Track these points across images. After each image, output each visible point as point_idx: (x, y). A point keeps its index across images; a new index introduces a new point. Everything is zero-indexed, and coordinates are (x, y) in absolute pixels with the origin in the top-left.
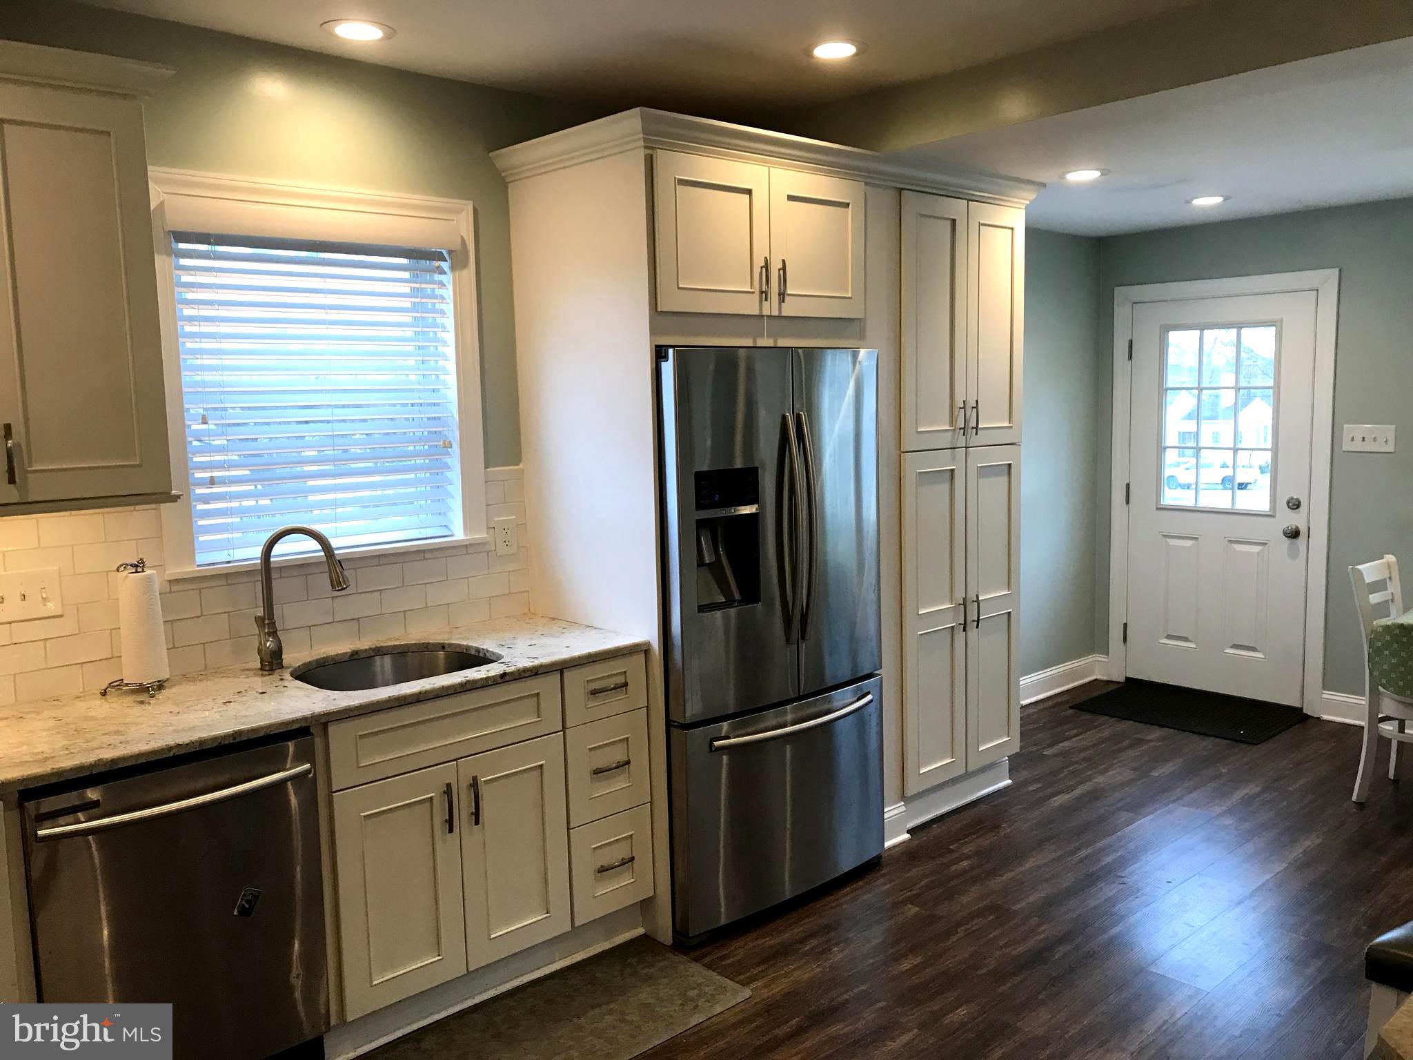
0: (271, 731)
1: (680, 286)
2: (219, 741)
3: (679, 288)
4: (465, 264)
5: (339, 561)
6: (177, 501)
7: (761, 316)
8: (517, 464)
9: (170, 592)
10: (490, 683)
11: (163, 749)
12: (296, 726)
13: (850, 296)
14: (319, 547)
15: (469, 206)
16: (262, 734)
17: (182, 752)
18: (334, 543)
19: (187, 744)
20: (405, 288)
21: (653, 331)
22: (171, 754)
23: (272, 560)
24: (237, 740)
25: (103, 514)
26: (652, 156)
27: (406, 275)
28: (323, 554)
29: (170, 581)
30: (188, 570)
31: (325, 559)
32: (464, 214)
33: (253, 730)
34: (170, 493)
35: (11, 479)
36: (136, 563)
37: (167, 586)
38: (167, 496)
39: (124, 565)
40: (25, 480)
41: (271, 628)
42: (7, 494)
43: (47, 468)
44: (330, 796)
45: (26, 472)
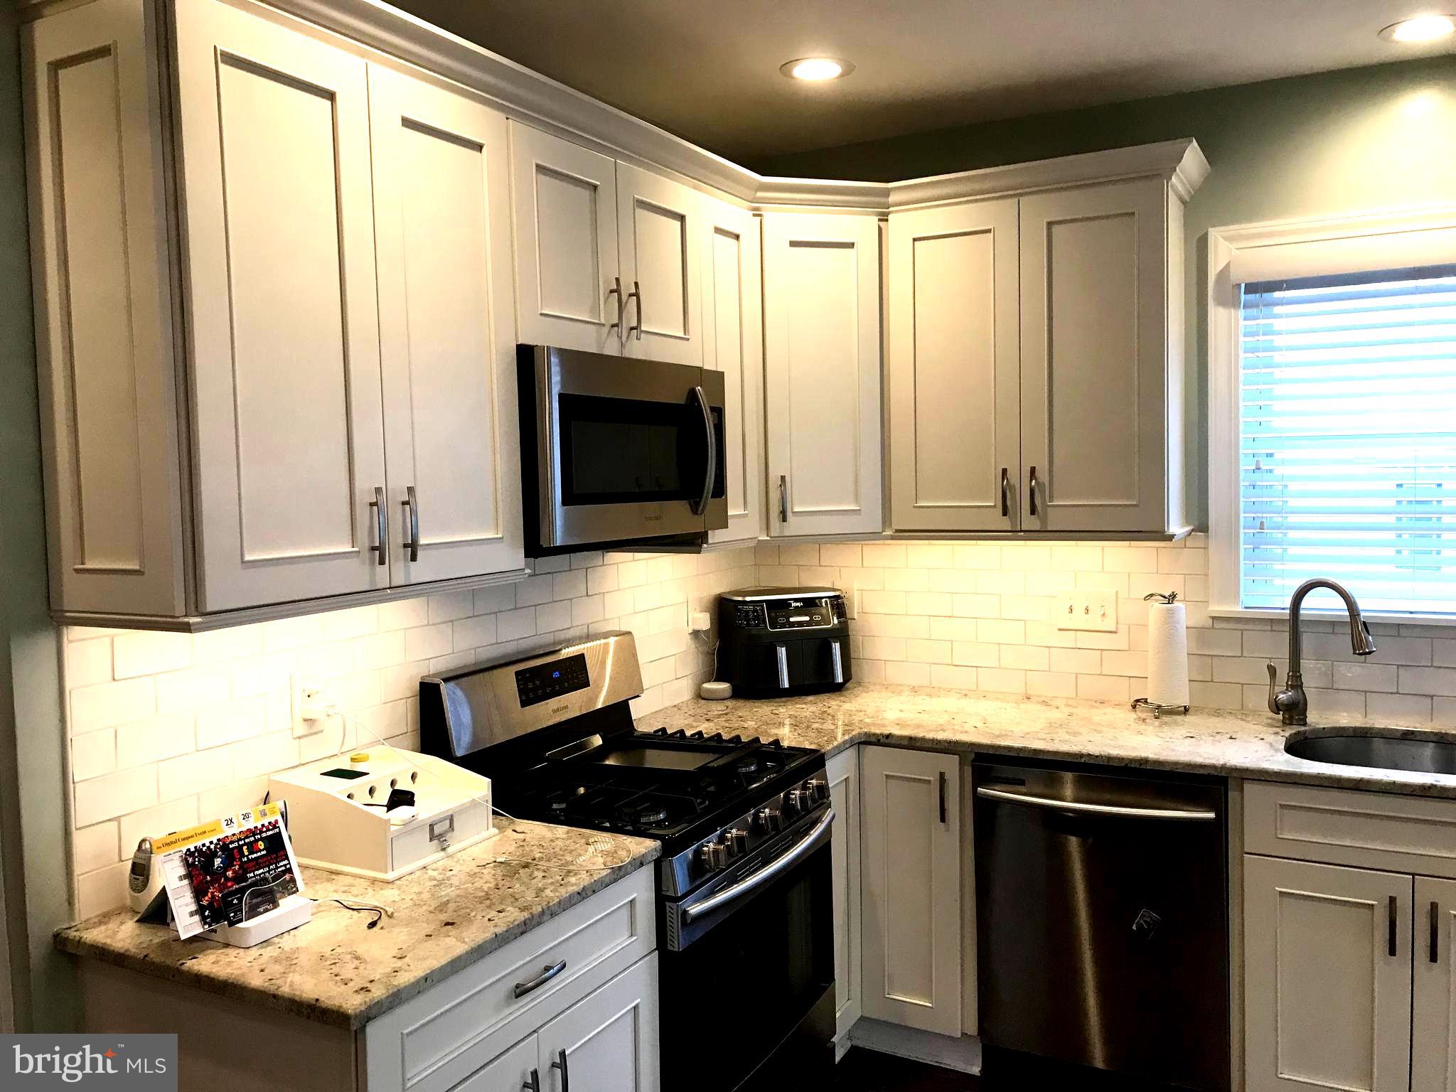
0: (1177, 769)
2: (1127, 762)
5: (1364, 623)
6: (1172, 540)
9: (1213, 627)
11: (1076, 754)
14: (1346, 608)
16: (1167, 769)
17: (1092, 761)
18: (1362, 605)
19: (1097, 756)
22: (1083, 760)
23: (1301, 612)
24: (1143, 767)
25: (1157, 548)
28: (1348, 614)
29: (1213, 618)
30: (1236, 609)
31: (1349, 620)
34: (1165, 531)
35: (1033, 511)
36: (1167, 595)
37: (1210, 621)
38: (1160, 535)
39: (1152, 595)
40: (1045, 513)
41: (1295, 681)
42: (1030, 522)
43: (1062, 503)
44: (1242, 857)
45: (1045, 507)
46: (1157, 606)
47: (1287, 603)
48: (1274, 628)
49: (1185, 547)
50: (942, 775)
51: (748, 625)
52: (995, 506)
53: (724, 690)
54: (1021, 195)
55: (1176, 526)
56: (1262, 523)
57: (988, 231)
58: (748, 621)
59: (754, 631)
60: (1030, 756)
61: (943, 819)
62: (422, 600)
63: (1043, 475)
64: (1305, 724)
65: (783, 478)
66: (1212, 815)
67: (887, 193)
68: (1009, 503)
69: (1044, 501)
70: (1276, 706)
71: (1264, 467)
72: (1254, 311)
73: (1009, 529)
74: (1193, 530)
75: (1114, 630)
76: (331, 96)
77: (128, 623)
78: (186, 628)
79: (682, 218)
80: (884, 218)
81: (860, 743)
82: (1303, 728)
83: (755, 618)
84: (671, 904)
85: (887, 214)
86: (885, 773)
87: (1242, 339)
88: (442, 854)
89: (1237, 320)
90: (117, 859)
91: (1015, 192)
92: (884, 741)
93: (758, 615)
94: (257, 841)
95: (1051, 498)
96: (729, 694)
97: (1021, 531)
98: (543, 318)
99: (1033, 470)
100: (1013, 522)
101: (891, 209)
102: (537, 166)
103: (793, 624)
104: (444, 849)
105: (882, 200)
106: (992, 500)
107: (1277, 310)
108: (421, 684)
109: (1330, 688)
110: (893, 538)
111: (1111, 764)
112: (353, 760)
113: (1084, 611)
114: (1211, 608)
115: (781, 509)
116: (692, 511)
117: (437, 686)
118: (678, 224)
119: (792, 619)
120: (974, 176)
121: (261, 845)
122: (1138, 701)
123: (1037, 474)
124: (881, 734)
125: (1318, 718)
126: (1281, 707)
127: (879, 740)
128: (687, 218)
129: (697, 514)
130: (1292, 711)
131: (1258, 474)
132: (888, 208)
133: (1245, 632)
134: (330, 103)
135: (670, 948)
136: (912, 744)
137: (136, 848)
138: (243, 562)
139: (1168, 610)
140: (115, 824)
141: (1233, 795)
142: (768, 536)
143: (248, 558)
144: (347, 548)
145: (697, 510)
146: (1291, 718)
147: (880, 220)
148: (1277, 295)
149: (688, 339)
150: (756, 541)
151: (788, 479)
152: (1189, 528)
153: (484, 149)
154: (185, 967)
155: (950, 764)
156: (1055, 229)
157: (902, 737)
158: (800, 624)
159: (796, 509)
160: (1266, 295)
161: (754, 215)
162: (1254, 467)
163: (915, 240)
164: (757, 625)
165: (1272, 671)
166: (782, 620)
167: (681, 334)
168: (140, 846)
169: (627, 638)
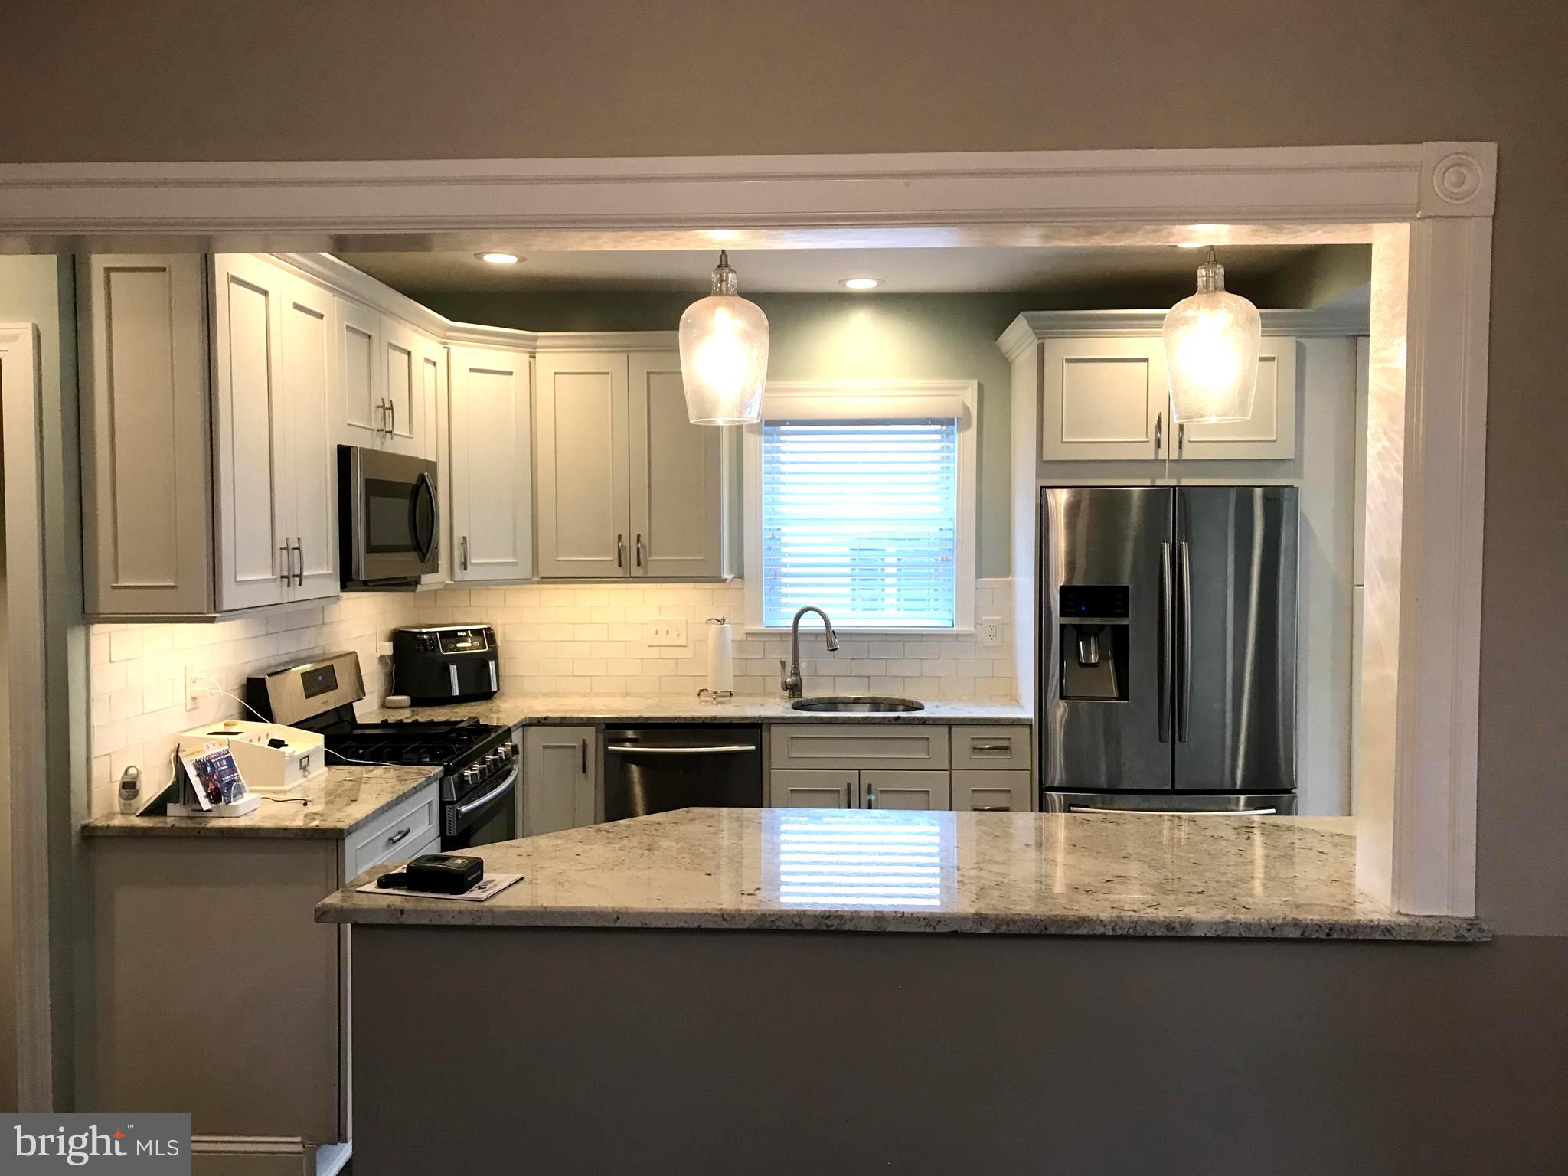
0: (733, 721)
1: (1064, 440)
2: (703, 720)
3: (1062, 442)
4: (968, 426)
5: (834, 633)
6: (724, 583)
7: (1156, 461)
8: (1008, 577)
9: (747, 639)
10: (886, 722)
12: (748, 721)
13: (1274, 439)
14: (824, 624)
15: (975, 383)
16: (727, 721)
17: (682, 722)
18: (833, 623)
19: (685, 718)
20: (938, 446)
21: (1038, 476)
22: (676, 722)
23: (799, 627)
26: (1043, 344)
27: (938, 437)
28: (825, 627)
29: (747, 634)
30: (760, 628)
31: (826, 631)
32: (970, 390)
33: (723, 718)
34: (721, 577)
35: (639, 564)
36: (720, 619)
37: (745, 636)
38: (719, 579)
39: (710, 620)
40: (646, 565)
41: (796, 672)
42: (637, 571)
43: (659, 559)
44: (770, 773)
45: (647, 561)
46: (715, 626)
47: (791, 623)
48: (783, 639)
49: (730, 588)
50: (584, 741)
51: (426, 650)
52: (613, 560)
53: (405, 700)
54: (629, 351)
55: (727, 575)
56: (776, 572)
57: (608, 373)
58: (425, 647)
59: (430, 654)
60: (644, 722)
61: (584, 771)
62: (243, 621)
63: (645, 539)
64: (801, 697)
65: (464, 538)
66: (753, 748)
67: (536, 339)
68: (622, 559)
69: (646, 556)
70: (786, 687)
71: (777, 537)
72: (769, 438)
73: (622, 575)
74: (735, 577)
75: (685, 644)
76: (266, 293)
77: (183, 619)
78: (212, 620)
79: (409, 353)
80: (533, 356)
81: (526, 725)
82: (800, 699)
83: (431, 645)
84: (450, 806)
85: (535, 353)
86: (541, 744)
87: (763, 455)
88: (305, 779)
89: (760, 442)
90: (108, 780)
91: (627, 350)
92: (544, 722)
93: (433, 642)
94: (222, 759)
95: (650, 555)
96: (408, 703)
97: (631, 577)
98: (349, 427)
99: (639, 536)
100: (625, 572)
101: (538, 350)
102: (347, 327)
103: (459, 649)
104: (306, 777)
105: (533, 343)
106: (611, 557)
107: (783, 438)
108: (248, 679)
109: (815, 675)
110: (539, 583)
111: (694, 722)
112: (226, 725)
113: (665, 633)
114: (746, 628)
115: (463, 561)
116: (420, 558)
117: (263, 680)
118: (406, 357)
119: (458, 645)
120: (594, 336)
121: (224, 762)
122: (702, 690)
123: (641, 539)
124: (541, 718)
125: (808, 694)
126: (788, 687)
127: (539, 722)
128: (412, 353)
129: (422, 561)
130: (794, 689)
131: (773, 542)
132: (535, 349)
133: (766, 643)
134: (264, 297)
135: (448, 834)
136: (564, 722)
137: (123, 772)
138: (236, 581)
139: (722, 628)
140: (108, 757)
141: (765, 734)
142: (451, 580)
143: (238, 579)
144: (269, 576)
145: (425, 558)
146: (793, 693)
147: (530, 357)
148: (783, 428)
149: (412, 438)
150: (443, 584)
151: (467, 539)
152: (733, 576)
153: (324, 318)
154: (209, 825)
155: (589, 733)
156: (651, 376)
157: (555, 719)
158: (464, 649)
159: (472, 561)
160: (777, 428)
161: (445, 348)
162: (770, 537)
163: (555, 373)
164: (433, 650)
165: (783, 664)
166: (452, 646)
167: (408, 435)
168: (126, 771)
169: (354, 655)
